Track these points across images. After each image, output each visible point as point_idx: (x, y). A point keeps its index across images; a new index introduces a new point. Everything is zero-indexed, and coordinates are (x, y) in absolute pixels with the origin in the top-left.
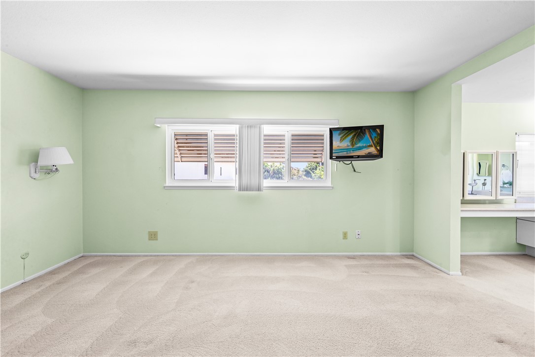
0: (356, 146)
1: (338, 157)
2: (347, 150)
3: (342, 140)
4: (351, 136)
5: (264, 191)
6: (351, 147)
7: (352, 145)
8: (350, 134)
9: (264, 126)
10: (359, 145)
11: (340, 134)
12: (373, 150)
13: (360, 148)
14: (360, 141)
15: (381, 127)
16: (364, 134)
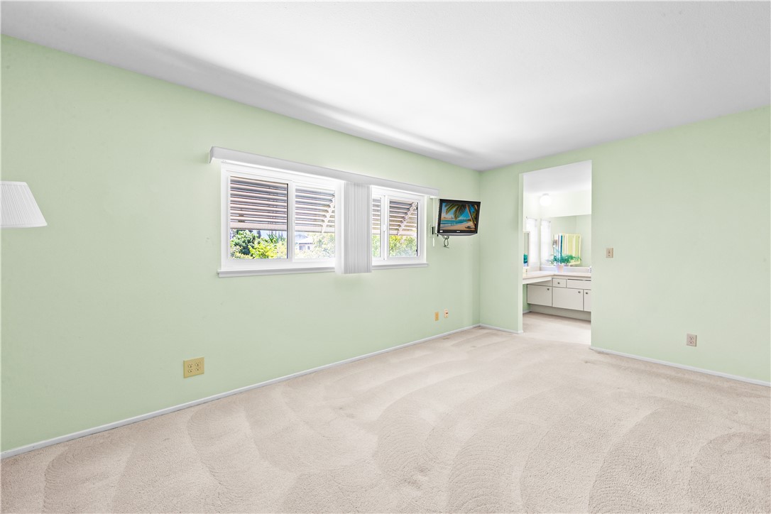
0: (458, 219)
1: (445, 231)
2: (451, 223)
3: (447, 212)
4: (454, 209)
5: (373, 271)
6: (454, 220)
7: (456, 217)
8: (454, 206)
9: (373, 186)
10: (461, 218)
11: (447, 206)
12: (471, 224)
13: (461, 222)
14: (461, 215)
15: (478, 204)
16: (465, 207)
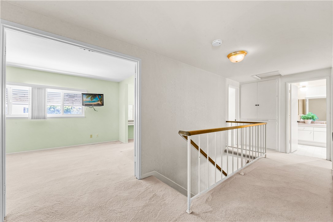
0: (93, 101)
1: (86, 105)
2: (89, 102)
3: (87, 98)
4: (91, 97)
5: (47, 119)
7: (91, 100)
9: (47, 88)
11: (86, 96)
12: (100, 102)
13: (94, 101)
14: (94, 99)
16: (96, 96)
